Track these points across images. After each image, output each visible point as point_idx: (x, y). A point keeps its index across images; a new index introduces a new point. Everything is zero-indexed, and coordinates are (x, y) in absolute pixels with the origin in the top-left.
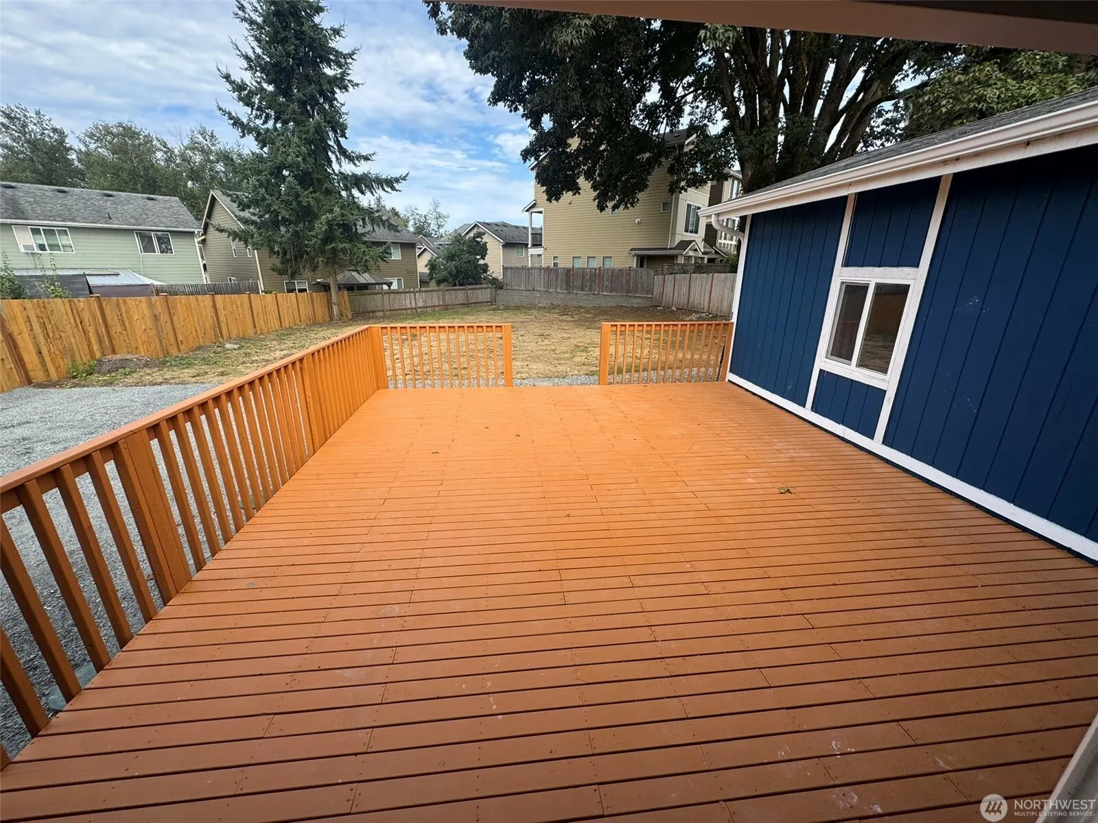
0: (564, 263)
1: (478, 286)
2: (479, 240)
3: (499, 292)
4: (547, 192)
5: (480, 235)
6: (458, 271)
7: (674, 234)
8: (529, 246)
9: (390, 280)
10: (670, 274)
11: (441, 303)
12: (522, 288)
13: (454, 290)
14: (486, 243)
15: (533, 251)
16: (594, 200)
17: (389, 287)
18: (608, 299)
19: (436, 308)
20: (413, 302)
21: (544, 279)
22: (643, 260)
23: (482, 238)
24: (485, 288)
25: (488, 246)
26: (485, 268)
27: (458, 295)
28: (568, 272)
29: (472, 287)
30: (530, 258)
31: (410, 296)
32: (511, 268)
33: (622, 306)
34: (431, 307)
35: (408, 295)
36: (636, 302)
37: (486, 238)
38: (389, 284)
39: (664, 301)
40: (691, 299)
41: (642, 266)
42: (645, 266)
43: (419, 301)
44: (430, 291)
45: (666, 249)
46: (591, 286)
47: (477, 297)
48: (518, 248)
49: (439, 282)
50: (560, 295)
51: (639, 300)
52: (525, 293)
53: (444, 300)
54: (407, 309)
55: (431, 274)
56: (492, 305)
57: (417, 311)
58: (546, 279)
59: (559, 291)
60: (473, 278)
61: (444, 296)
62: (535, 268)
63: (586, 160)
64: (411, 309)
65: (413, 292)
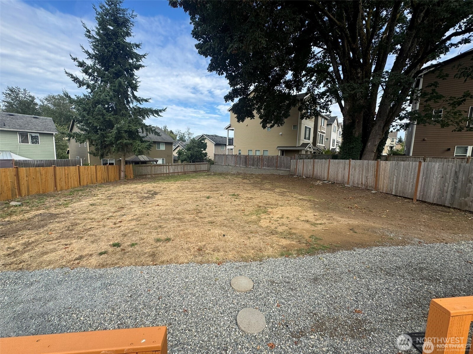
0: (244, 153)
1: (201, 163)
2: (203, 141)
3: (212, 166)
4: (237, 117)
5: (204, 139)
6: (192, 155)
7: (299, 140)
8: (227, 145)
9: (157, 159)
10: (301, 159)
11: (182, 171)
12: (223, 164)
13: (190, 164)
14: (206, 143)
15: (229, 147)
16: (261, 123)
17: (156, 163)
18: (267, 171)
19: (180, 174)
20: (168, 170)
21: (234, 160)
22: (284, 152)
23: (204, 141)
24: (205, 164)
25: (207, 144)
26: (206, 154)
27: (191, 167)
28: (246, 157)
29: (199, 163)
30: (227, 150)
31: (166, 167)
32: (218, 155)
33: (274, 174)
34: (177, 173)
35: (165, 167)
36: (281, 173)
37: (206, 141)
38: (157, 161)
39: (297, 173)
40: (315, 173)
41: (283, 155)
42: (284, 155)
43: (171, 170)
44: (177, 165)
45: (296, 147)
46: (257, 164)
47: (201, 168)
48: (222, 146)
49: (182, 161)
50: (242, 168)
51: (283, 172)
52: (224, 167)
53: (184, 169)
54: (164, 174)
55: (179, 157)
56: (208, 173)
57: (169, 175)
58: (235, 160)
59: (241, 166)
60: (200, 159)
61: (184, 167)
62: (230, 155)
63: (257, 102)
64: (166, 173)
65: (168, 165)
